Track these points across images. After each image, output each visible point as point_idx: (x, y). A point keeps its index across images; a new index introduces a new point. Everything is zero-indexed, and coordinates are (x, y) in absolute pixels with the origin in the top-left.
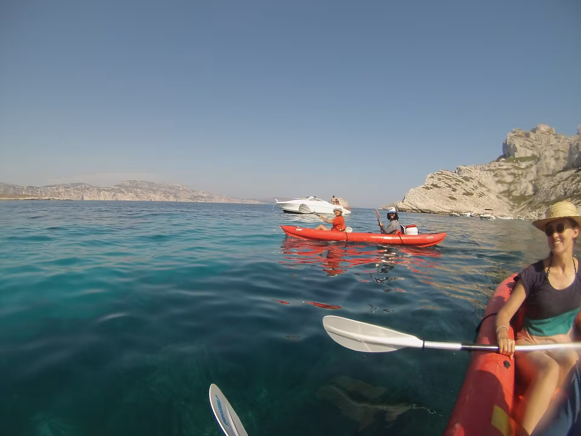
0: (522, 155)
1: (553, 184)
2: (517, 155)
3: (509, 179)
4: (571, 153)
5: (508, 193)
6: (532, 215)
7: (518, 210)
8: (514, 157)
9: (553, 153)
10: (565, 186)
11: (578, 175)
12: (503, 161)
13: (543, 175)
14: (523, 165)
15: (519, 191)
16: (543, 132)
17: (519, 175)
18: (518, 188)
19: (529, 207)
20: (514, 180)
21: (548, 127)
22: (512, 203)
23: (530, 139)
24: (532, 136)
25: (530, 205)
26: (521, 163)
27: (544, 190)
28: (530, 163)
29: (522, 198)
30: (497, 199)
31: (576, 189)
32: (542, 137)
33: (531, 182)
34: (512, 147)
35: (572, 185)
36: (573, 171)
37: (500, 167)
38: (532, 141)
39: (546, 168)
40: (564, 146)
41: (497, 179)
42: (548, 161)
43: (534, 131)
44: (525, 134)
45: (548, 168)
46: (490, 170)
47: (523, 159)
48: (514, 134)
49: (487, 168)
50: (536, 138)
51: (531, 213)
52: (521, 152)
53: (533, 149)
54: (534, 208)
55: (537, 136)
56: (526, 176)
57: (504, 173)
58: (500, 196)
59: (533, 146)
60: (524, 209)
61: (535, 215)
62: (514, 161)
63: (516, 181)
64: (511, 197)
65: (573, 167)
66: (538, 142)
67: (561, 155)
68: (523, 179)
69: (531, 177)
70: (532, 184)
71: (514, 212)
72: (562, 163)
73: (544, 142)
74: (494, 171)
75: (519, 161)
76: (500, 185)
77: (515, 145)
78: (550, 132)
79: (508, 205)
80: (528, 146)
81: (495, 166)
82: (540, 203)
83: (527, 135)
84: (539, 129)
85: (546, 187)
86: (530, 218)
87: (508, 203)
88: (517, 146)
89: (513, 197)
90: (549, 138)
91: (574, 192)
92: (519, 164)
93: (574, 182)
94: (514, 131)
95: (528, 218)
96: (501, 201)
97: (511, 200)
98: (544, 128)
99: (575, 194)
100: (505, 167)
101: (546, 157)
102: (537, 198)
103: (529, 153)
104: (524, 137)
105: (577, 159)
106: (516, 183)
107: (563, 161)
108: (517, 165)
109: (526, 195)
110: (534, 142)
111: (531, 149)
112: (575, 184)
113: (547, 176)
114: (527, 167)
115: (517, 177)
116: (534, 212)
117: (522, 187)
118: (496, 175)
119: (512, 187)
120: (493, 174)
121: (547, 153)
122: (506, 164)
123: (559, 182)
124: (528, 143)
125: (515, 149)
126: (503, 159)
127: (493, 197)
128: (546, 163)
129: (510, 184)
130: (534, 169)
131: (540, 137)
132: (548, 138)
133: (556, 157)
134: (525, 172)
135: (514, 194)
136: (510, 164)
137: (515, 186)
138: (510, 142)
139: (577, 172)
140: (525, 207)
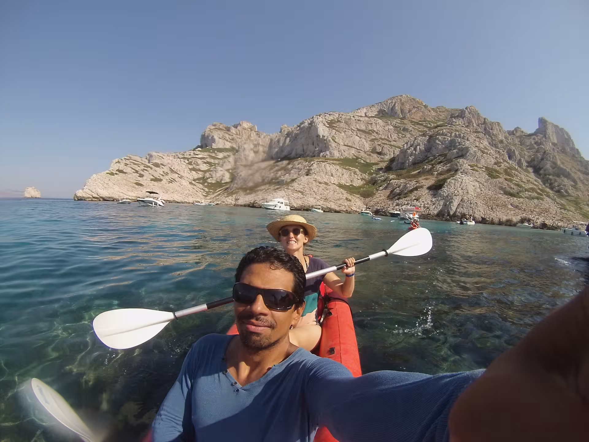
0: (221, 146)
1: (250, 172)
2: (214, 146)
3: (204, 167)
4: (270, 147)
5: (203, 180)
6: (228, 200)
7: (213, 196)
8: (211, 147)
9: (252, 146)
10: (263, 174)
11: (277, 165)
12: (199, 151)
13: (242, 165)
14: (220, 155)
15: (215, 179)
16: (244, 128)
17: (215, 164)
18: (214, 175)
19: (225, 192)
20: (210, 169)
21: (251, 124)
22: (207, 190)
23: (230, 133)
24: (233, 130)
25: (226, 191)
26: (218, 153)
27: (241, 177)
28: (228, 154)
29: (219, 184)
30: (190, 186)
31: (274, 177)
32: (243, 132)
33: (228, 170)
34: (210, 138)
35: (270, 173)
36: (272, 162)
37: (194, 156)
38: (232, 134)
39: (244, 159)
40: (264, 141)
41: (191, 167)
42: (247, 152)
43: (236, 127)
44: (225, 128)
45: (246, 159)
46: (184, 158)
47: (220, 150)
48: (214, 127)
49: (181, 156)
50: (237, 132)
51: (227, 198)
52: (219, 143)
53: (232, 141)
54: (231, 194)
55: (238, 131)
56: (222, 165)
57: (200, 161)
58: (193, 182)
59: (233, 139)
60: (219, 194)
61: (232, 200)
62: (211, 151)
63: (212, 169)
64: (206, 184)
65: (272, 158)
66: (238, 136)
67: (261, 149)
68: (219, 168)
69: (229, 166)
70: (229, 172)
71: (208, 198)
72: (261, 156)
73: (245, 136)
74: (188, 159)
75: (216, 151)
76: (194, 172)
77: (213, 136)
78: (252, 129)
79: (202, 191)
80: (228, 138)
81: (190, 155)
82: (238, 189)
83: (228, 129)
84: (241, 125)
85: (243, 175)
86: (226, 203)
87: (203, 189)
88: (216, 137)
89: (208, 183)
90: (251, 134)
91: (272, 179)
92: (216, 154)
93: (272, 171)
94: (215, 124)
95: (224, 203)
96: (194, 187)
97: (206, 187)
98: (246, 125)
99: (274, 181)
100: (200, 156)
101: (245, 149)
102: (234, 184)
103: (228, 145)
104: (225, 130)
105: (277, 152)
106: (211, 171)
107: (263, 154)
108: (213, 155)
109: (223, 182)
110: (234, 136)
111: (230, 142)
112: (273, 173)
113: (245, 166)
114: (225, 157)
115: (213, 165)
116: (230, 197)
117: (218, 175)
118: (190, 163)
119: (207, 175)
120: (187, 162)
121: (246, 146)
122: (203, 153)
123: (257, 171)
124: (227, 136)
125: (213, 140)
126: (200, 149)
127: (185, 183)
128: (245, 155)
129: (205, 172)
130: (231, 159)
131: (241, 132)
132: (249, 133)
133: (255, 150)
134: (221, 162)
135: (209, 181)
136: (206, 154)
137: (210, 174)
138: (209, 134)
139: (276, 163)
140: (221, 193)
